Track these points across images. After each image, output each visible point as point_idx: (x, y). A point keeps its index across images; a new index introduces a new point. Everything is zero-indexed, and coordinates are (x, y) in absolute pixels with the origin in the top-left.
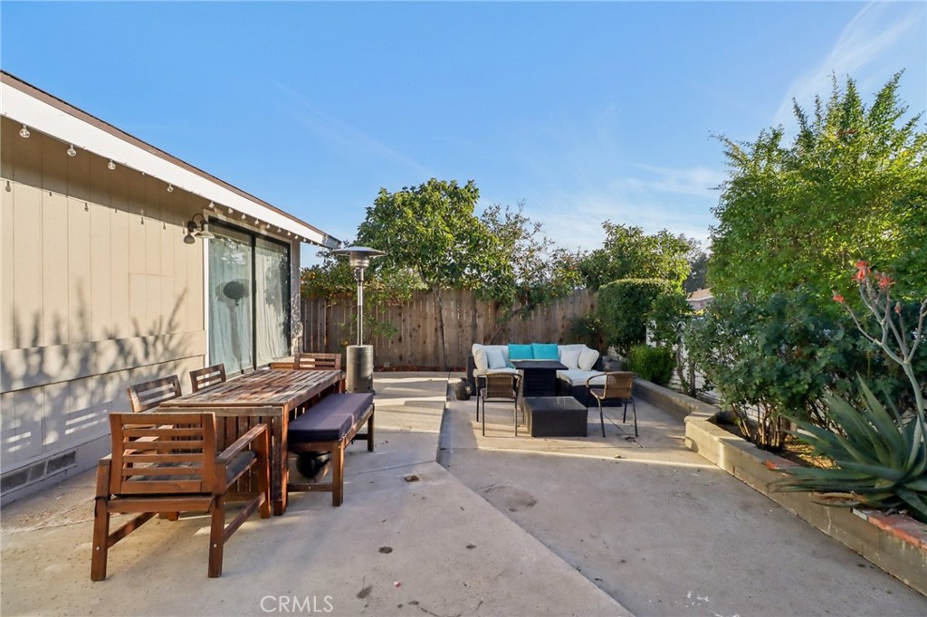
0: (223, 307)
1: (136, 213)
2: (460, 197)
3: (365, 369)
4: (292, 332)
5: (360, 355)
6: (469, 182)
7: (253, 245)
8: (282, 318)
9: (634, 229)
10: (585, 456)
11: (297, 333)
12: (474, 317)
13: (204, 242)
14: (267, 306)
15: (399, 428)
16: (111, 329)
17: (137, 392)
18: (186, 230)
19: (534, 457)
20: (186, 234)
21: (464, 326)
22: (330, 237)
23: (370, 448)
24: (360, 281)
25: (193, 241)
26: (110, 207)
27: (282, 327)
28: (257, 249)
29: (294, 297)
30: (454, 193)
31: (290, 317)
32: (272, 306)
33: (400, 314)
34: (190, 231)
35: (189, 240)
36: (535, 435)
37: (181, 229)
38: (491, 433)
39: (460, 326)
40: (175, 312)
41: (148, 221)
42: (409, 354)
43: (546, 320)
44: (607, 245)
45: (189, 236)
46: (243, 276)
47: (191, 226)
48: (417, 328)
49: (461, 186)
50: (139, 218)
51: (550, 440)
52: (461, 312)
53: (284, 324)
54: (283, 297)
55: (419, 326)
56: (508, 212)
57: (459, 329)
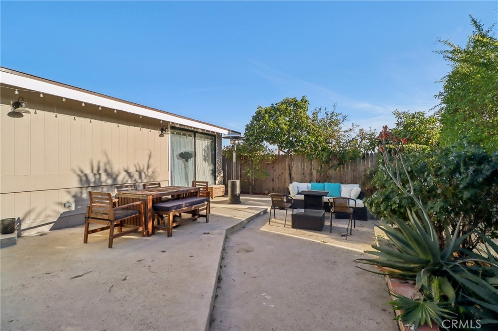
0: (180, 163)
1: (138, 127)
2: (297, 105)
3: (236, 191)
4: (217, 174)
5: (234, 184)
6: (303, 97)
7: (195, 136)
8: (211, 167)
9: (418, 113)
10: (309, 239)
11: (220, 175)
12: (311, 169)
13: (168, 136)
14: (204, 162)
15: (229, 216)
16: (126, 168)
17: (117, 189)
18: (160, 132)
19: (279, 235)
20: (160, 133)
21: (305, 173)
22: (232, 131)
23: (207, 221)
24: (234, 150)
25: (164, 136)
26: (127, 125)
27: (211, 172)
28: (196, 138)
29: (218, 158)
30: (295, 104)
31: (215, 167)
32: (206, 162)
33: (273, 167)
34: (162, 132)
35: (162, 135)
36: (293, 227)
37: (158, 131)
38: (273, 224)
39: (303, 174)
40: (149, 161)
41: (143, 129)
42: (277, 187)
43: (354, 171)
44: (398, 125)
45: (161, 134)
46: (189, 149)
47: (162, 130)
48: (281, 175)
49: (299, 100)
50: (139, 128)
51: (298, 230)
52: (304, 166)
53: (212, 170)
54: (212, 158)
55: (282, 174)
56: (326, 111)
57: (303, 176)
